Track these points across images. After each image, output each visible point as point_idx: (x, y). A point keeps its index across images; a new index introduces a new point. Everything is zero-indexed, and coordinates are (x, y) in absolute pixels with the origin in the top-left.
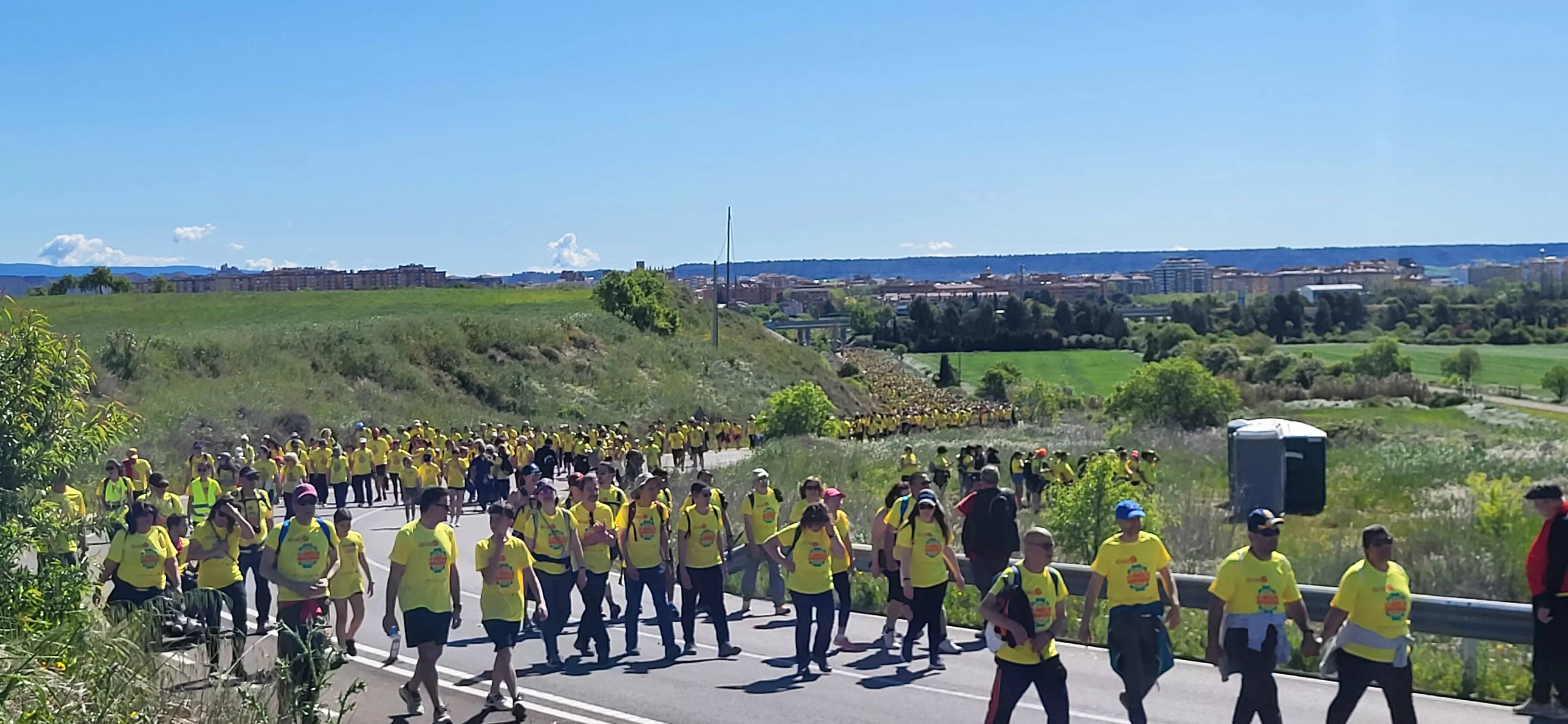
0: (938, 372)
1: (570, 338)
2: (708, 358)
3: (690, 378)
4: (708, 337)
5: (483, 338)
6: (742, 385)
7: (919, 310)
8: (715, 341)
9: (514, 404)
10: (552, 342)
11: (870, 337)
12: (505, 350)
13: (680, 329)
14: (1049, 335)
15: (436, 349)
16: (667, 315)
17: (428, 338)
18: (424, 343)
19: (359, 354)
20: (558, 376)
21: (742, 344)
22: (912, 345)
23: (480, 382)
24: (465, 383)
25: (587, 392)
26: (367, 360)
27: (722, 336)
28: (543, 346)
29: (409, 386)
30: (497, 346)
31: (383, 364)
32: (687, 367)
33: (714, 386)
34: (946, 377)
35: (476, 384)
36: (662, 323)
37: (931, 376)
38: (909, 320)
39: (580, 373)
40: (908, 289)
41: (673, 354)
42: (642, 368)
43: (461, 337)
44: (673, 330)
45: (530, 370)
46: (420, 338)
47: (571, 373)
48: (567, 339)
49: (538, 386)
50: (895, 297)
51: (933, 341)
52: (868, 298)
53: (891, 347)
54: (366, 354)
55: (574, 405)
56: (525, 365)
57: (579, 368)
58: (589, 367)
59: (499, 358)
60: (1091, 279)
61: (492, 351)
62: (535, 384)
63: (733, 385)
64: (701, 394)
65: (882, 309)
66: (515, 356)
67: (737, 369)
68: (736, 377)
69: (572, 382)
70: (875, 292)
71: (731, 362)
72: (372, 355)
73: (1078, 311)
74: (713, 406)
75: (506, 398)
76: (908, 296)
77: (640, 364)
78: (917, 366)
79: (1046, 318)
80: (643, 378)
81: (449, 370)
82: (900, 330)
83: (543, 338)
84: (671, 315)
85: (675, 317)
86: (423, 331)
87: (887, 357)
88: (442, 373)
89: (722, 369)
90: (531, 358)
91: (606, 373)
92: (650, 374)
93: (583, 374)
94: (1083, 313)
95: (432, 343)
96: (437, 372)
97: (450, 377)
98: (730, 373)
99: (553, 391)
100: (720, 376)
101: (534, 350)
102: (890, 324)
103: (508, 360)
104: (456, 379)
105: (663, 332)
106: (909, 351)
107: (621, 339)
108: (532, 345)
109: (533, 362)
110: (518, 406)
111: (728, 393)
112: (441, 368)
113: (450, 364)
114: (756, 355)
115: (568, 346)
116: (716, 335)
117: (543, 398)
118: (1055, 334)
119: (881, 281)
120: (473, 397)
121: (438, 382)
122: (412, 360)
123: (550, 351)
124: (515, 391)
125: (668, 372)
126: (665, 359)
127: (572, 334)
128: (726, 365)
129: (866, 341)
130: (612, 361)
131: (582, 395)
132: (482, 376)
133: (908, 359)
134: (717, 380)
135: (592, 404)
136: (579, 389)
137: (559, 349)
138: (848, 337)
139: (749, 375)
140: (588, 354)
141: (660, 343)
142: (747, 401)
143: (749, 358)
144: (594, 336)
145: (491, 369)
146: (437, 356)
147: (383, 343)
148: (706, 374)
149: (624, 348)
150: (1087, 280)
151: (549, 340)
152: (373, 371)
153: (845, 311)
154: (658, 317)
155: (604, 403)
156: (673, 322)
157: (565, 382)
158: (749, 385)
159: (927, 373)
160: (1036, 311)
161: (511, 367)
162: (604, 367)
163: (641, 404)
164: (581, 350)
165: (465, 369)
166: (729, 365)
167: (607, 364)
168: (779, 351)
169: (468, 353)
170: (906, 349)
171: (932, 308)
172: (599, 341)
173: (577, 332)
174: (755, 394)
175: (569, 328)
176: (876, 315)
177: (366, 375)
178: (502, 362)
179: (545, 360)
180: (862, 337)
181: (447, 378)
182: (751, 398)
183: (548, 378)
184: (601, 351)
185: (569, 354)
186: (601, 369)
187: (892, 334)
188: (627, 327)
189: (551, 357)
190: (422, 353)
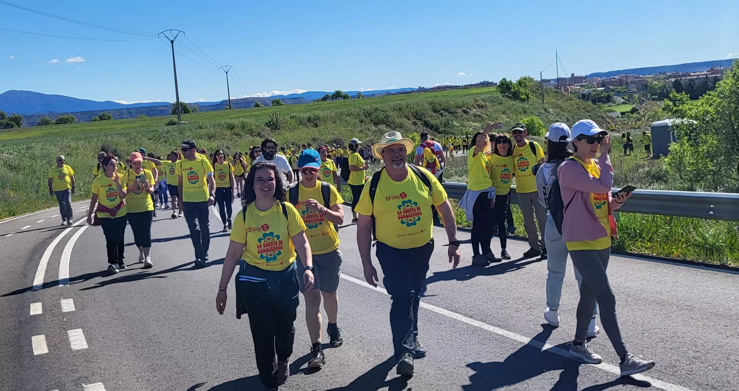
5: (439, 108)
9: (445, 131)
12: (447, 111)
13: (530, 98)
15: (417, 112)
16: (525, 94)
17: (414, 108)
18: (412, 110)
19: (382, 116)
20: (467, 119)
23: (432, 123)
24: (426, 124)
25: (478, 124)
26: (384, 117)
28: (463, 108)
30: (444, 109)
31: (391, 119)
32: (525, 112)
36: (523, 97)
39: (476, 118)
41: (522, 108)
43: (429, 107)
44: (528, 99)
45: (455, 118)
46: (411, 108)
47: (472, 118)
48: (476, 105)
49: (456, 123)
50: (673, 80)
56: (454, 116)
57: (476, 116)
58: (481, 115)
59: (444, 114)
61: (442, 112)
66: (451, 113)
67: (548, 112)
69: (472, 121)
71: (546, 110)
72: (387, 116)
75: (442, 129)
77: (504, 113)
80: (503, 118)
81: (421, 120)
83: (464, 106)
84: (527, 94)
89: (540, 113)
90: (456, 113)
92: (507, 116)
93: (478, 118)
95: (415, 110)
96: (415, 121)
98: (544, 114)
99: (463, 125)
101: (460, 111)
102: (665, 91)
103: (447, 114)
104: (423, 123)
105: (522, 100)
107: (501, 104)
108: (458, 108)
109: (457, 115)
112: (418, 119)
113: (421, 117)
115: (474, 107)
117: (458, 128)
122: (406, 117)
123: (465, 110)
124: (446, 126)
126: (517, 110)
127: (478, 103)
128: (543, 111)
130: (492, 112)
132: (435, 120)
136: (474, 124)
137: (470, 109)
139: (553, 114)
140: (483, 110)
141: (518, 104)
144: (488, 103)
145: (439, 118)
146: (417, 115)
147: (393, 111)
149: (500, 107)
151: (467, 106)
152: (387, 122)
154: (521, 95)
156: (528, 96)
157: (469, 122)
161: (447, 117)
162: (487, 115)
164: (480, 109)
165: (428, 119)
167: (489, 113)
169: (430, 113)
172: (489, 105)
173: (481, 102)
175: (478, 101)
177: (384, 123)
179: (463, 113)
181: (419, 122)
183: (461, 120)
184: (489, 109)
185: (475, 111)
186: (485, 115)
188: (505, 99)
189: (465, 112)
190: (410, 114)
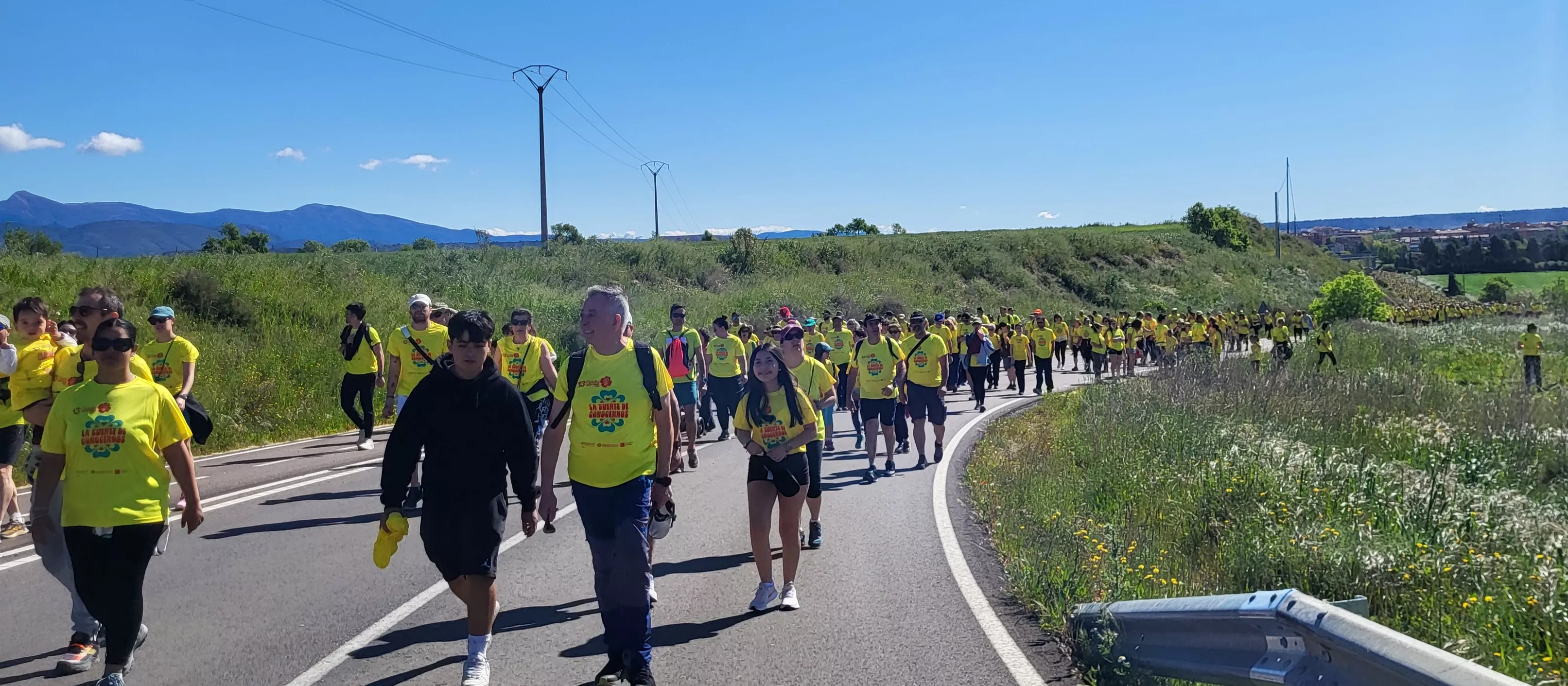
0: (1447, 286)
1: (1160, 251)
2: (1272, 266)
3: (1257, 281)
4: (1273, 254)
5: (1086, 248)
6: (1300, 286)
7: (1427, 246)
8: (1278, 255)
9: (1108, 300)
10: (1144, 252)
11: (1392, 265)
12: (1105, 258)
13: (1250, 246)
14: (1524, 262)
15: (1046, 256)
16: (1239, 236)
17: (1039, 248)
18: (1036, 251)
19: (977, 259)
20: (1147, 278)
21: (1301, 258)
22: (1423, 269)
23: (1080, 282)
24: (1067, 283)
25: (1171, 291)
26: (983, 264)
27: (1284, 252)
28: (1136, 256)
29: (1019, 284)
30: (1098, 255)
31: (996, 268)
32: (1254, 271)
33: (1276, 286)
34: (1453, 290)
35: (1077, 284)
36: (1236, 242)
37: (1440, 289)
38: (1420, 253)
39: (1165, 276)
40: (1416, 234)
41: (1244, 263)
42: (1217, 273)
43: (1067, 247)
44: (1245, 247)
45: (1123, 273)
46: (1033, 248)
47: (1158, 276)
48: (1157, 251)
49: (1128, 286)
50: (1408, 240)
51: (1439, 267)
52: (1389, 240)
53: (1409, 271)
54: (983, 259)
55: (1159, 301)
56: (1120, 270)
57: (1164, 272)
58: (1173, 272)
59: (1099, 265)
60: (1548, 225)
61: (1094, 259)
62: (1127, 285)
63: (1292, 286)
64: (1266, 293)
65: (1400, 246)
66: (1112, 263)
67: (1296, 275)
68: (1295, 280)
69: (1159, 283)
70: (1394, 236)
71: (1291, 269)
72: (988, 260)
73: (1544, 244)
74: (1276, 302)
75: (1101, 296)
76: (1417, 239)
77: (1216, 270)
78: (1429, 283)
79: (1521, 250)
80: (1217, 280)
81: (1055, 273)
82: (1414, 260)
83: (1136, 250)
84: (1243, 236)
85: (1246, 237)
86: (1036, 241)
87: (1407, 278)
88: (1049, 275)
89: (1283, 274)
90: (1124, 264)
91: (1187, 277)
92: (1223, 278)
93: (1168, 277)
94: (1547, 246)
95: (1043, 252)
96: (1045, 274)
97: (1055, 279)
98: (1290, 277)
99: (1141, 290)
100: (1281, 279)
101: (1129, 260)
102: (1406, 256)
103: (1107, 266)
104: (1060, 280)
105: (1236, 248)
106: (1422, 274)
107: (1202, 251)
108: (1128, 254)
109: (1127, 267)
110: (1111, 301)
111: (1289, 292)
112: (1049, 271)
113: (1057, 268)
114: (1311, 265)
115: (1157, 255)
116: (1278, 251)
117: (1133, 295)
118: (1528, 261)
119: (1398, 230)
120: (1073, 293)
121: (1045, 281)
122: (1025, 265)
123: (1141, 259)
124: (1110, 287)
125: (1239, 277)
126: (1237, 266)
127: (1161, 247)
128: (1286, 271)
129: (1391, 268)
130: (1193, 267)
131: (1165, 294)
132: (1085, 276)
133: (1421, 279)
134: (1279, 282)
135: (1174, 300)
136: (1164, 289)
137: (1148, 258)
138: (1377, 265)
139: (1305, 279)
140: (1173, 262)
141: (1234, 255)
142: (1304, 299)
143: (1305, 268)
144: (1179, 248)
145: (1091, 271)
146: (1046, 261)
147: (998, 251)
148: (1270, 278)
149: (1204, 258)
150: (1545, 226)
151: (1140, 250)
152: (987, 273)
153: (1373, 249)
154: (1233, 237)
155: (1185, 300)
156: (1245, 241)
157: (1153, 283)
158: (1306, 287)
159: (1437, 287)
160: (1513, 245)
161: (1108, 273)
162: (1186, 272)
163: (1215, 301)
164: (1168, 260)
165: (1069, 273)
166: (1289, 272)
167: (1188, 269)
168: (1329, 264)
169: (1073, 260)
170: (1419, 272)
171: (1437, 245)
172: (1182, 253)
173: (1165, 246)
174: (1311, 294)
175: (1159, 243)
176: (1396, 250)
177: (982, 275)
178: (1102, 268)
179: (1137, 265)
180: (1387, 265)
181: (1052, 279)
182: (1307, 297)
183: (1139, 279)
184: (1185, 260)
185: (1158, 262)
186: (1183, 273)
187: (1408, 263)
188: (1207, 244)
189: (1142, 263)
190: (1033, 260)
